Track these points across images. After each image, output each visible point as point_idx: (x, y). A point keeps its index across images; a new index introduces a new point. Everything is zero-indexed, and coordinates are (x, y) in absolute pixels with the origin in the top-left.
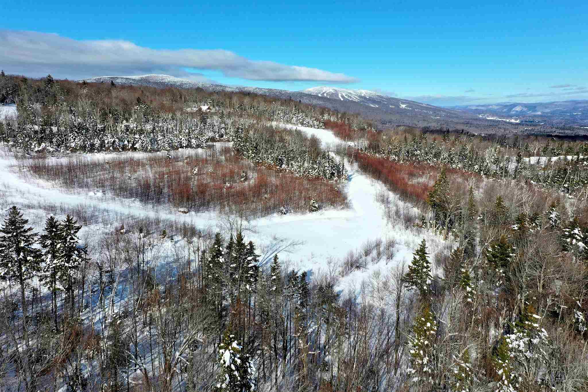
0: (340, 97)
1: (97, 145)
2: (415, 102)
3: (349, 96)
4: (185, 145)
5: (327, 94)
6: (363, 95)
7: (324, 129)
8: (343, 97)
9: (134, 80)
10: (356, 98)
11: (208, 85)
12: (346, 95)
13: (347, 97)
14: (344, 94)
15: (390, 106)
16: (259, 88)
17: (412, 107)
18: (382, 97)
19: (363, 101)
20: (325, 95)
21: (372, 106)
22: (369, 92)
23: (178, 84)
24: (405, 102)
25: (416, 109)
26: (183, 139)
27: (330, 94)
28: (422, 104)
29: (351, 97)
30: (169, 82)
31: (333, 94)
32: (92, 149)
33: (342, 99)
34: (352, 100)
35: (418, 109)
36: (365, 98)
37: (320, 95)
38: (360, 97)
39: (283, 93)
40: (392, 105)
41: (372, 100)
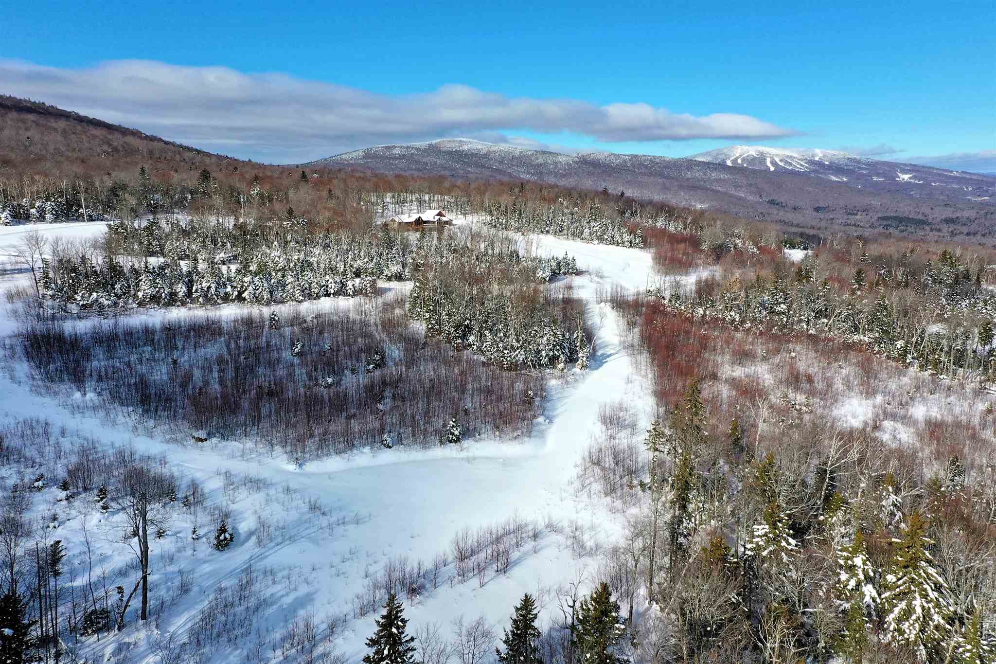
0: (769, 164)
1: (180, 293)
2: (933, 168)
3: (786, 162)
4: (332, 291)
5: (743, 160)
6: (817, 159)
7: (641, 248)
8: (774, 163)
9: (418, 149)
10: (802, 165)
11: (530, 153)
12: (781, 161)
13: (782, 164)
14: (777, 160)
15: (875, 179)
16: (615, 155)
17: (923, 179)
18: (858, 162)
19: (816, 171)
20: (739, 161)
21: (834, 178)
22: (830, 152)
23: (483, 152)
24: (912, 168)
25: (934, 182)
26: (331, 280)
27: (750, 158)
28: (948, 171)
29: (791, 164)
30: (469, 150)
31: (754, 159)
32: (172, 300)
33: (772, 169)
34: (792, 170)
35: (940, 181)
36: (820, 164)
37: (729, 163)
38: (812, 162)
39: (657, 160)
40: (878, 175)
41: (836, 168)
